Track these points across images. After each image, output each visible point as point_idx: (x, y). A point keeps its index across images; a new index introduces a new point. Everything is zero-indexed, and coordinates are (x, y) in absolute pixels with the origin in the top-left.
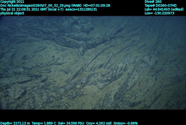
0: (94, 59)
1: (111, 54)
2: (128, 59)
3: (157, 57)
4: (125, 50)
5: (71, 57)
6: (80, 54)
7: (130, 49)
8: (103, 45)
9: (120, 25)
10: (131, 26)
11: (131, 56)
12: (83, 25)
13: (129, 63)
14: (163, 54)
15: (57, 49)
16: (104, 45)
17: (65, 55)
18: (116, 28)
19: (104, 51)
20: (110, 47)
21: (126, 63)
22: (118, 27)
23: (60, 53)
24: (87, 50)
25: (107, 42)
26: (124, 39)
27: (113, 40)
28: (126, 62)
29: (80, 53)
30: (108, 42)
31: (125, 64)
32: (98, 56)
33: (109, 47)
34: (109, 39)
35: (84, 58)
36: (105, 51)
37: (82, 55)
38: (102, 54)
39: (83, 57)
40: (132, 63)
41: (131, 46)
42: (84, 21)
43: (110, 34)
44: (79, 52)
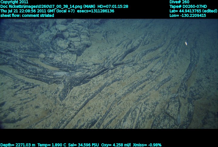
0: (81, 108)
1: (113, 97)
2: (142, 110)
3: (191, 104)
4: (137, 88)
5: (41, 103)
6: (59, 95)
7: (145, 86)
8: (101, 77)
9: (132, 41)
10: (148, 43)
11: (147, 101)
12: (73, 39)
13: (143, 119)
14: (199, 98)
15: (15, 87)
16: (103, 78)
17: (29, 100)
18: (125, 46)
19: (100, 90)
20: (113, 82)
21: (137, 117)
22: (128, 45)
23: (19, 95)
24: (71, 89)
25: (108, 71)
26: (137, 67)
27: (118, 68)
28: (137, 115)
29: (58, 93)
30: (110, 71)
31: (136, 120)
32: (90, 101)
33: (110, 81)
34: (112, 66)
35: (64, 105)
36: (104, 90)
37: (61, 99)
38: (97, 96)
39: (64, 101)
40: (148, 116)
41: (147, 80)
42: (75, 34)
43: (115, 57)
44: (56, 93)
